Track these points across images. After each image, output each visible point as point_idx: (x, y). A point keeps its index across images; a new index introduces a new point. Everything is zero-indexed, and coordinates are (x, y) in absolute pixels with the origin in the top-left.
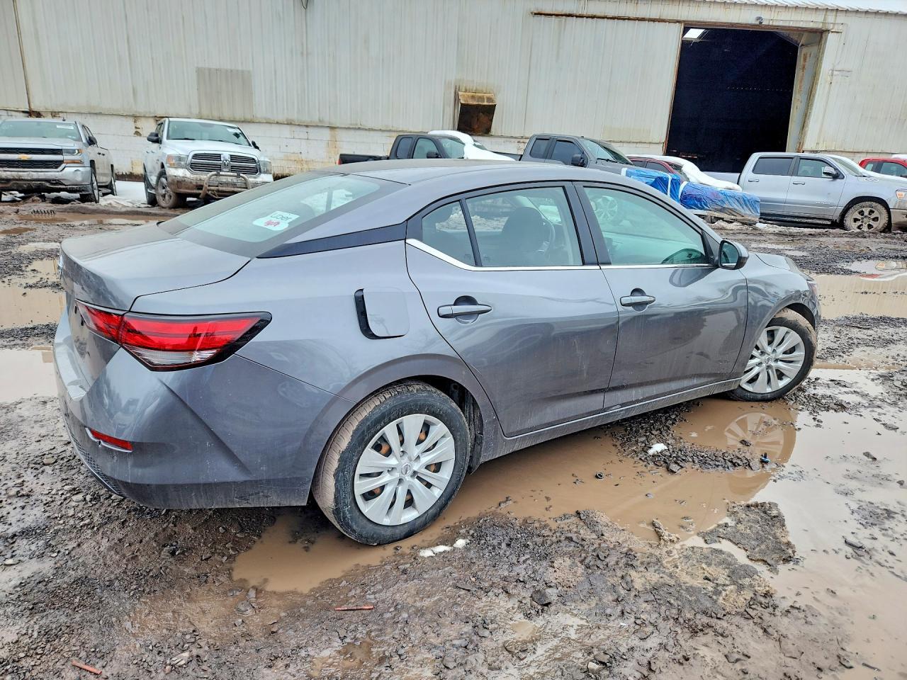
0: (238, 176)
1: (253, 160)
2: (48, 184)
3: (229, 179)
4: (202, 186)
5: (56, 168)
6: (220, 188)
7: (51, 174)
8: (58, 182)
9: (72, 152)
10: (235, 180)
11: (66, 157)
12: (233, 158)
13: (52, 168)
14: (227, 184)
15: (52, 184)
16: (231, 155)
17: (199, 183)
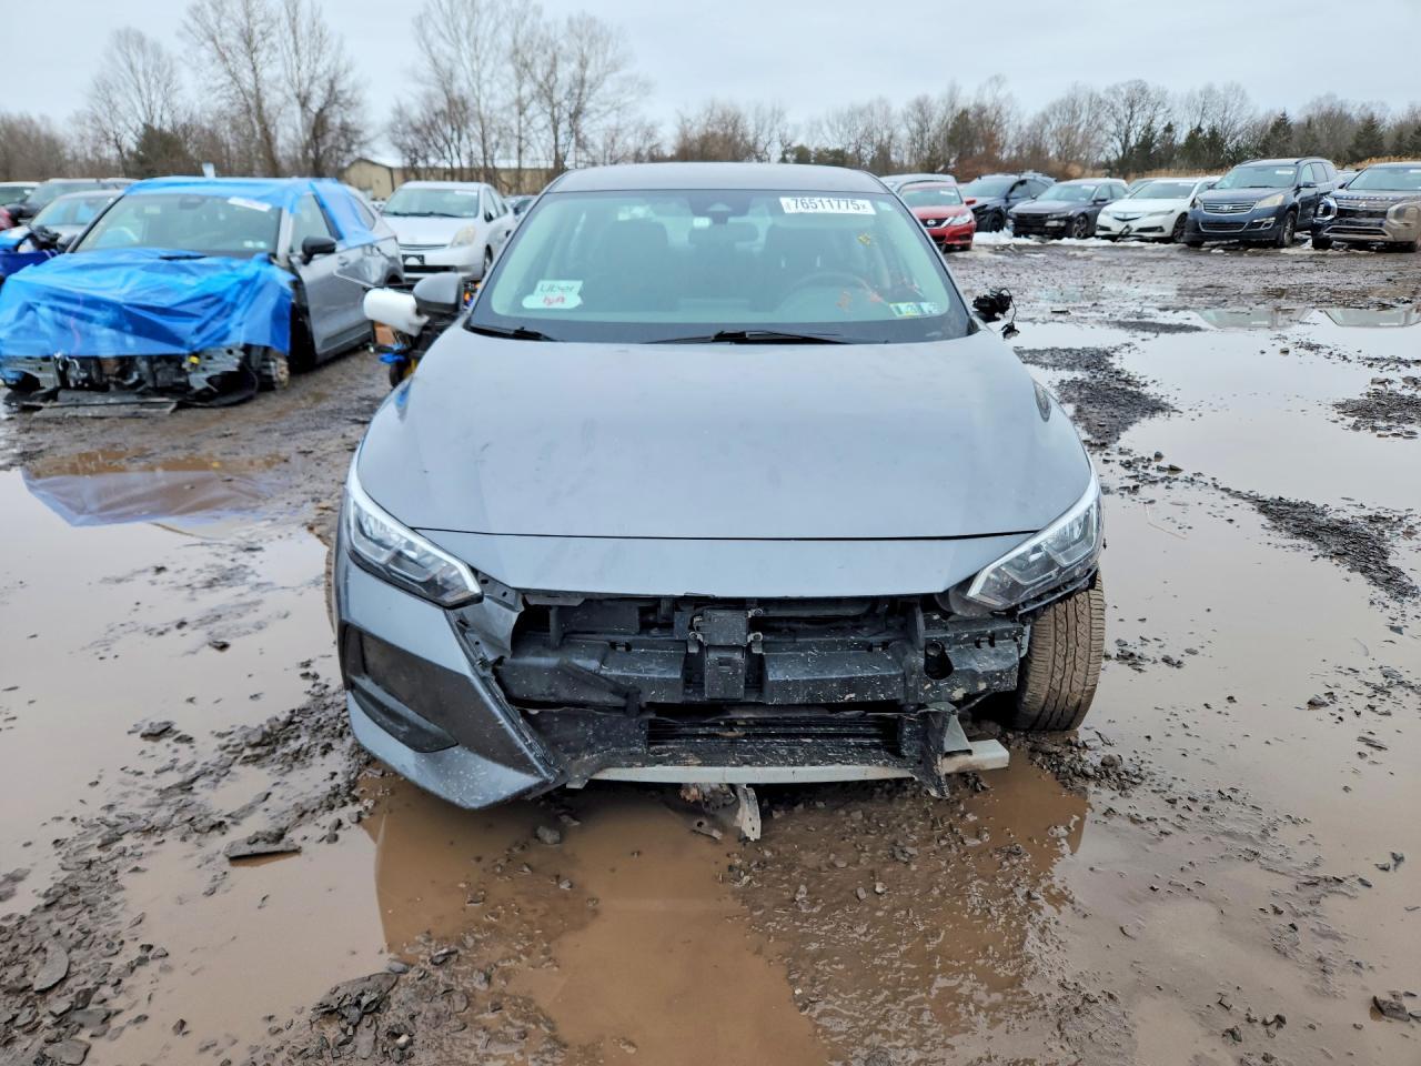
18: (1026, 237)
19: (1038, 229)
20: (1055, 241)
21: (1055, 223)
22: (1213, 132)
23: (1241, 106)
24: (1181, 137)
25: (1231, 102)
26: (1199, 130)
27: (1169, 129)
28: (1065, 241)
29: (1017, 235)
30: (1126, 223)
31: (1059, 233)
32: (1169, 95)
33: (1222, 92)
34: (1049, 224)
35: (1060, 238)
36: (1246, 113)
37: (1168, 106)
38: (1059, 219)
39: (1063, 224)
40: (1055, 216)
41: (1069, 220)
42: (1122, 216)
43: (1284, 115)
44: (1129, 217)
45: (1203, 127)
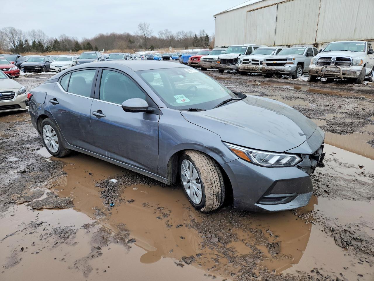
0: (336, 67)
1: (349, 59)
2: (279, 72)
3: (332, 69)
4: (318, 72)
5: (284, 65)
6: (326, 73)
7: (281, 68)
8: (283, 71)
9: (290, 59)
10: (335, 69)
11: (288, 62)
12: (338, 59)
13: (282, 65)
14: (330, 71)
15: (281, 72)
16: (337, 57)
17: (317, 70)
18: (29, 72)
19: (33, 70)
20: (39, 73)
21: (38, 68)
22: (39, 42)
23: (44, 36)
24: (31, 43)
25: (41, 35)
26: (35, 42)
27: (26, 41)
28: (42, 73)
29: (25, 72)
30: (59, 68)
31: (40, 71)
32: (23, 32)
33: (37, 32)
34: (36, 68)
35: (41, 72)
36: (46, 38)
37: (24, 35)
38: (39, 67)
39: (40, 68)
40: (37, 66)
41: (41, 67)
42: (57, 66)
43: (56, 39)
44: (59, 66)
45: (35, 41)
